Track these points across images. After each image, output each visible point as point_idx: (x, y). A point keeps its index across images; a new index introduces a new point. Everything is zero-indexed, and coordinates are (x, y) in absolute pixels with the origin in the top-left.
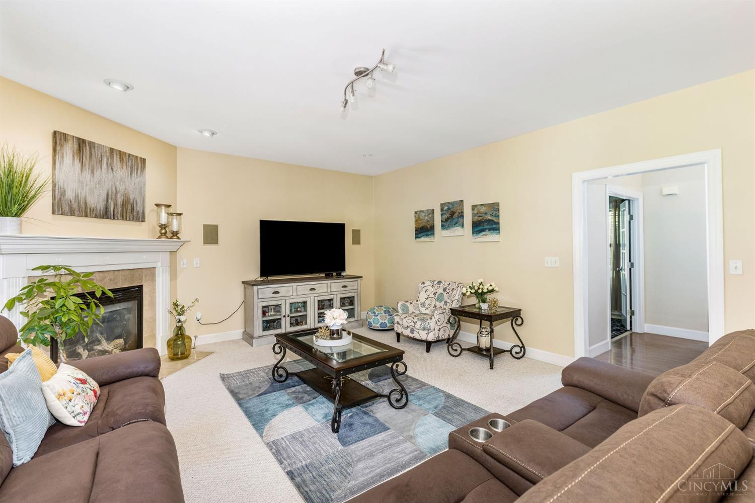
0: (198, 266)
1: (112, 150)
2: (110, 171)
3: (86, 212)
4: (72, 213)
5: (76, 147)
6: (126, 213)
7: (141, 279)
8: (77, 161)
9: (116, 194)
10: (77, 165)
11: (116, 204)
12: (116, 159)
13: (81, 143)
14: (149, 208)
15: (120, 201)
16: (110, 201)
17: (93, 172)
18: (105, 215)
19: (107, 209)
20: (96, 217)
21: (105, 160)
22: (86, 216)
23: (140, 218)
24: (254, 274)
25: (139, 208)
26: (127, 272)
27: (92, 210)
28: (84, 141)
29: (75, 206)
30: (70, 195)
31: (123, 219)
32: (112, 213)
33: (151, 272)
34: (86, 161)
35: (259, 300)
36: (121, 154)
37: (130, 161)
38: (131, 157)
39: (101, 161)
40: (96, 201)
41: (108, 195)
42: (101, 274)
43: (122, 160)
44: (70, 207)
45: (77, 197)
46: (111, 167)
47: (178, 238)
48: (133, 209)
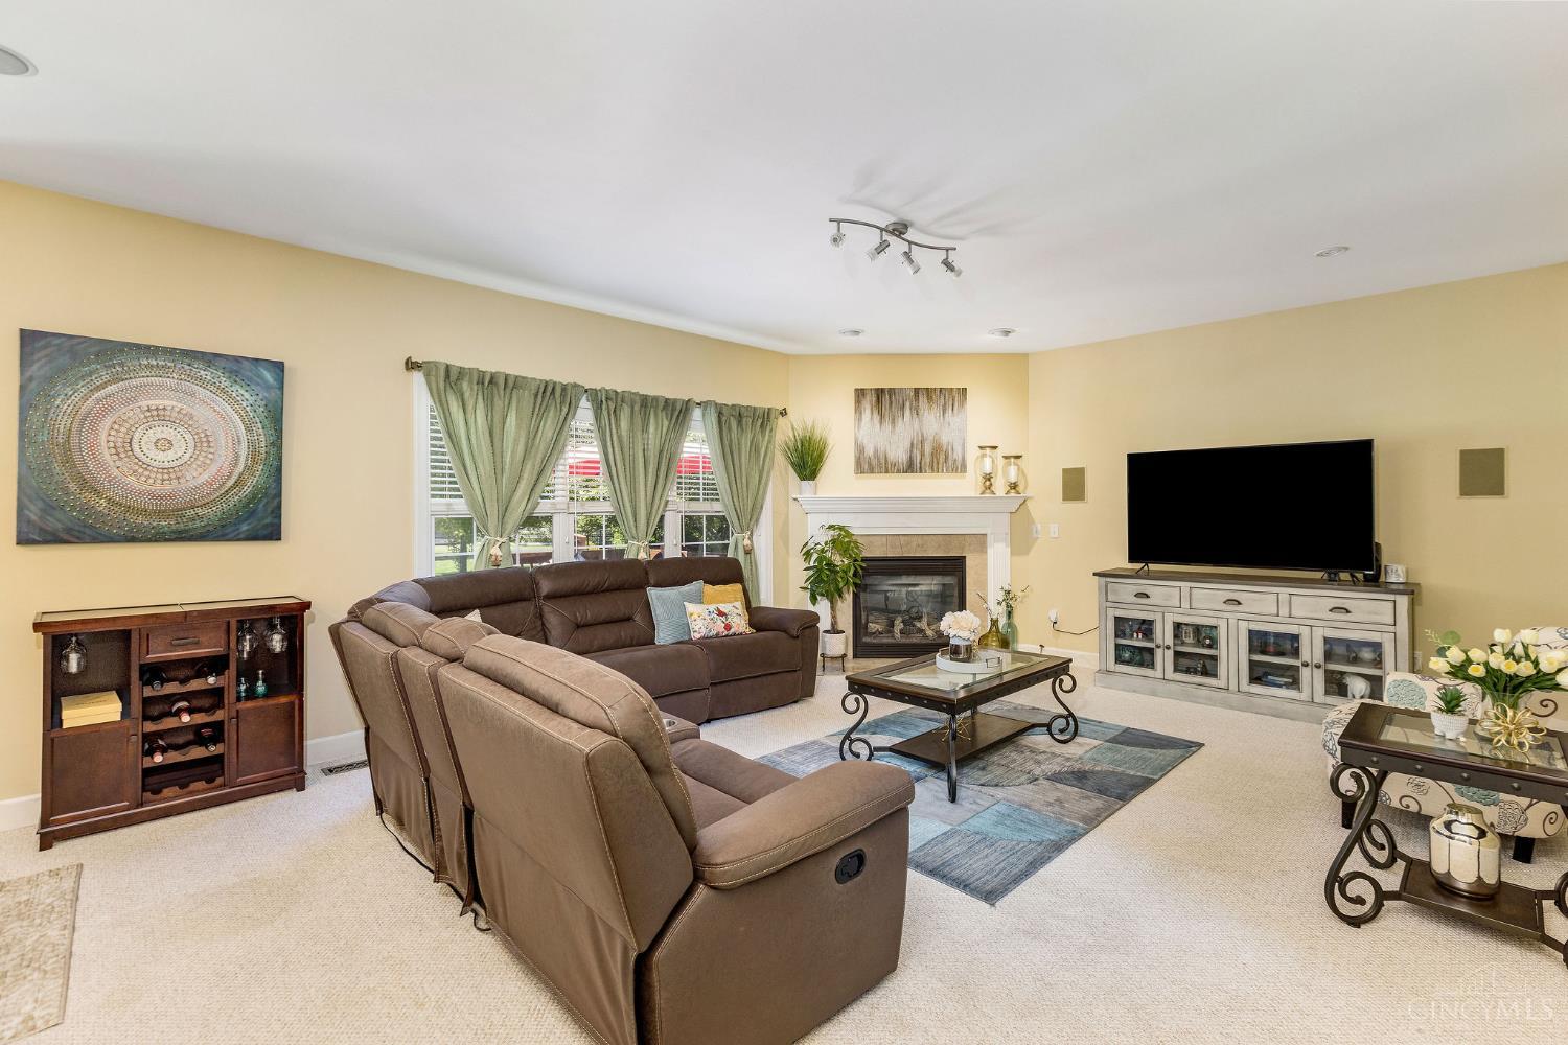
0: (1056, 535)
1: (917, 391)
2: (915, 416)
3: (887, 468)
4: (871, 471)
5: (874, 398)
6: (938, 463)
7: (963, 549)
8: (876, 415)
9: (922, 442)
10: (876, 417)
11: (922, 454)
12: (923, 399)
13: (880, 392)
14: (972, 454)
15: (928, 449)
16: (915, 451)
17: (893, 422)
18: (910, 468)
19: (911, 461)
20: (898, 471)
21: (908, 404)
22: (887, 472)
23: (962, 468)
24: (1117, 555)
25: (958, 454)
26: (941, 538)
27: (893, 465)
28: (883, 390)
29: (874, 462)
30: (870, 452)
31: (933, 471)
32: (918, 465)
33: (980, 541)
34: (886, 410)
35: (1109, 604)
36: (929, 391)
37: (942, 397)
38: (943, 391)
39: (903, 408)
40: (899, 454)
41: (912, 444)
42: (906, 538)
43: (930, 399)
44: (870, 464)
45: (876, 451)
46: (916, 411)
47: (993, 493)
48: (947, 458)
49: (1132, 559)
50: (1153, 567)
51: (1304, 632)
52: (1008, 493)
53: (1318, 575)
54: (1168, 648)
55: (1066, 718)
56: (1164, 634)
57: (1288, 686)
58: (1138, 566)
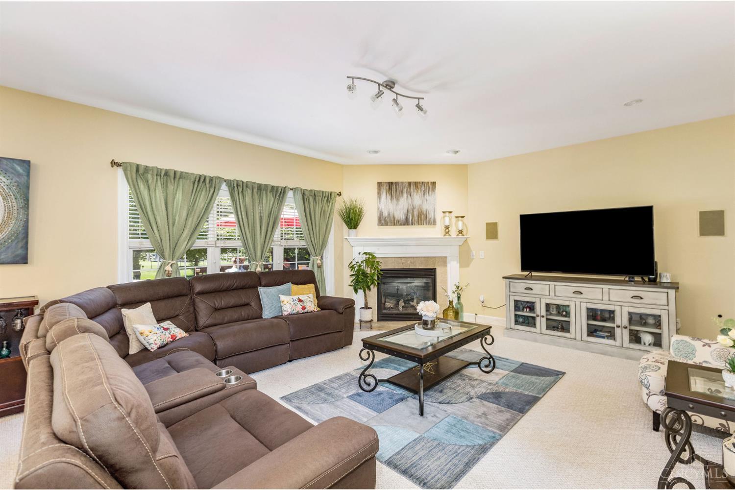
0: (483, 257)
1: (410, 183)
2: (409, 196)
3: (394, 223)
4: (387, 225)
5: (388, 187)
6: (421, 220)
7: (434, 264)
8: (388, 195)
9: (413, 209)
10: (389, 197)
11: (413, 216)
12: (413, 188)
13: (390, 184)
14: (439, 216)
15: (416, 213)
16: (409, 214)
17: (398, 200)
18: (407, 223)
19: (407, 219)
20: (401, 225)
21: (405, 190)
22: (394, 225)
23: (433, 223)
24: (515, 268)
25: (431, 215)
26: (423, 259)
27: (398, 221)
28: (392, 183)
29: (388, 220)
30: (385, 214)
31: (419, 224)
32: (411, 221)
33: (444, 260)
34: (394, 193)
35: (511, 293)
36: (416, 184)
37: (423, 187)
38: (423, 184)
39: (403, 192)
40: (401, 215)
41: (408, 211)
42: (405, 259)
43: (417, 187)
44: (385, 221)
45: (389, 214)
46: (409, 193)
47: (450, 235)
48: (426, 217)
49: (524, 268)
50: (534, 274)
51: (617, 309)
52: (458, 235)
53: (622, 278)
54: (543, 317)
55: (489, 359)
56: (541, 310)
57: (608, 337)
58: (526, 273)
